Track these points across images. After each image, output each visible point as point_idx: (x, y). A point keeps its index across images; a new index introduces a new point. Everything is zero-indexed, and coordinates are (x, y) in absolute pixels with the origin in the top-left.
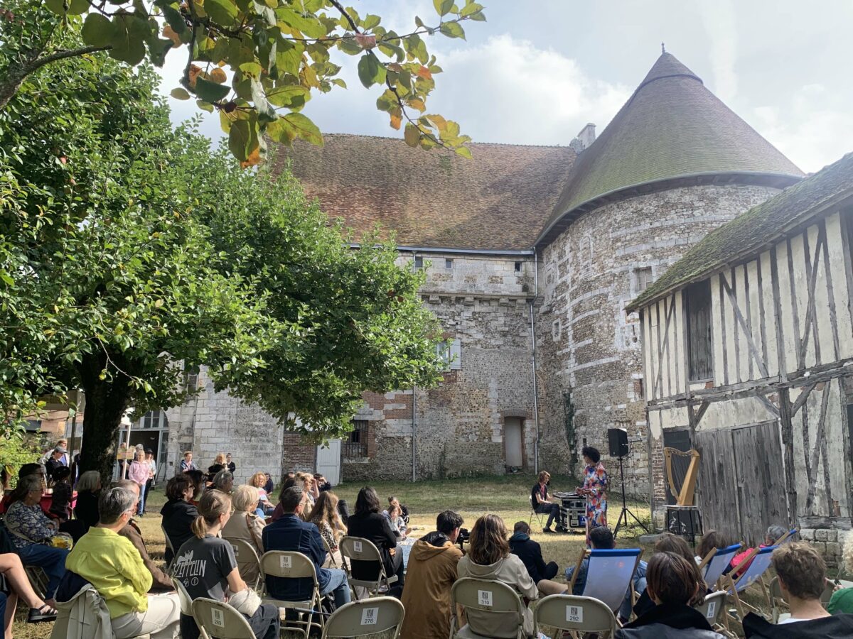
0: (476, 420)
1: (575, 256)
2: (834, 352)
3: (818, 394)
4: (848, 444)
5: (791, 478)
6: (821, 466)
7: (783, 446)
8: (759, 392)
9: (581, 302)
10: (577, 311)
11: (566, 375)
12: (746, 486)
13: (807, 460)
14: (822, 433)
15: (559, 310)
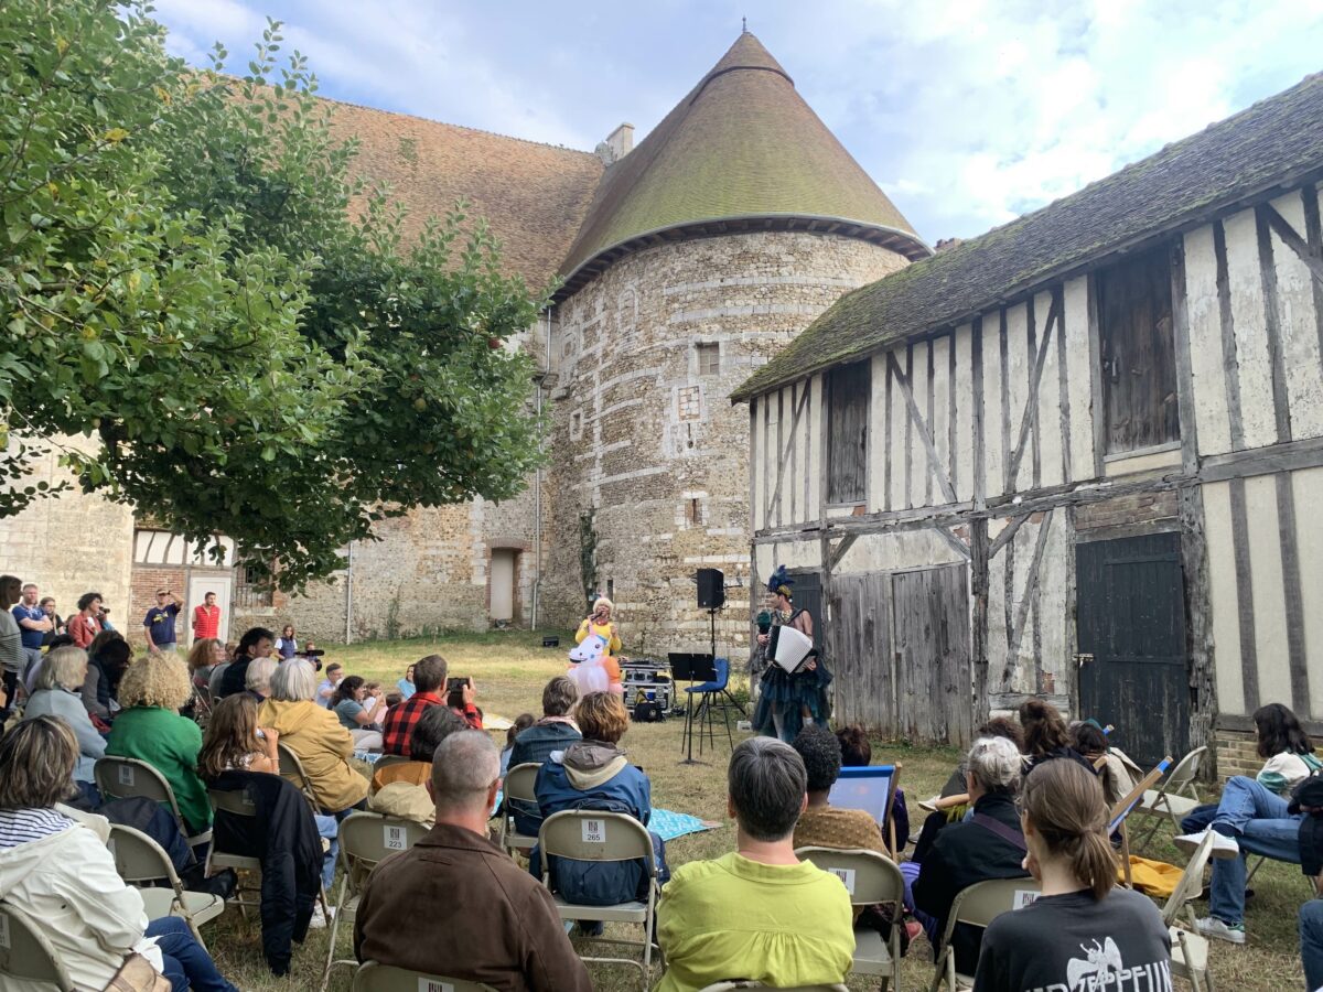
0: (449, 552)
1: (610, 318)
2: (1061, 471)
3: (1032, 528)
4: (1074, 596)
5: (981, 642)
6: (1029, 627)
7: (972, 599)
8: (940, 523)
9: (616, 385)
10: (609, 398)
11: (586, 490)
12: (909, 652)
13: (1008, 618)
14: (1034, 581)
15: (582, 395)
